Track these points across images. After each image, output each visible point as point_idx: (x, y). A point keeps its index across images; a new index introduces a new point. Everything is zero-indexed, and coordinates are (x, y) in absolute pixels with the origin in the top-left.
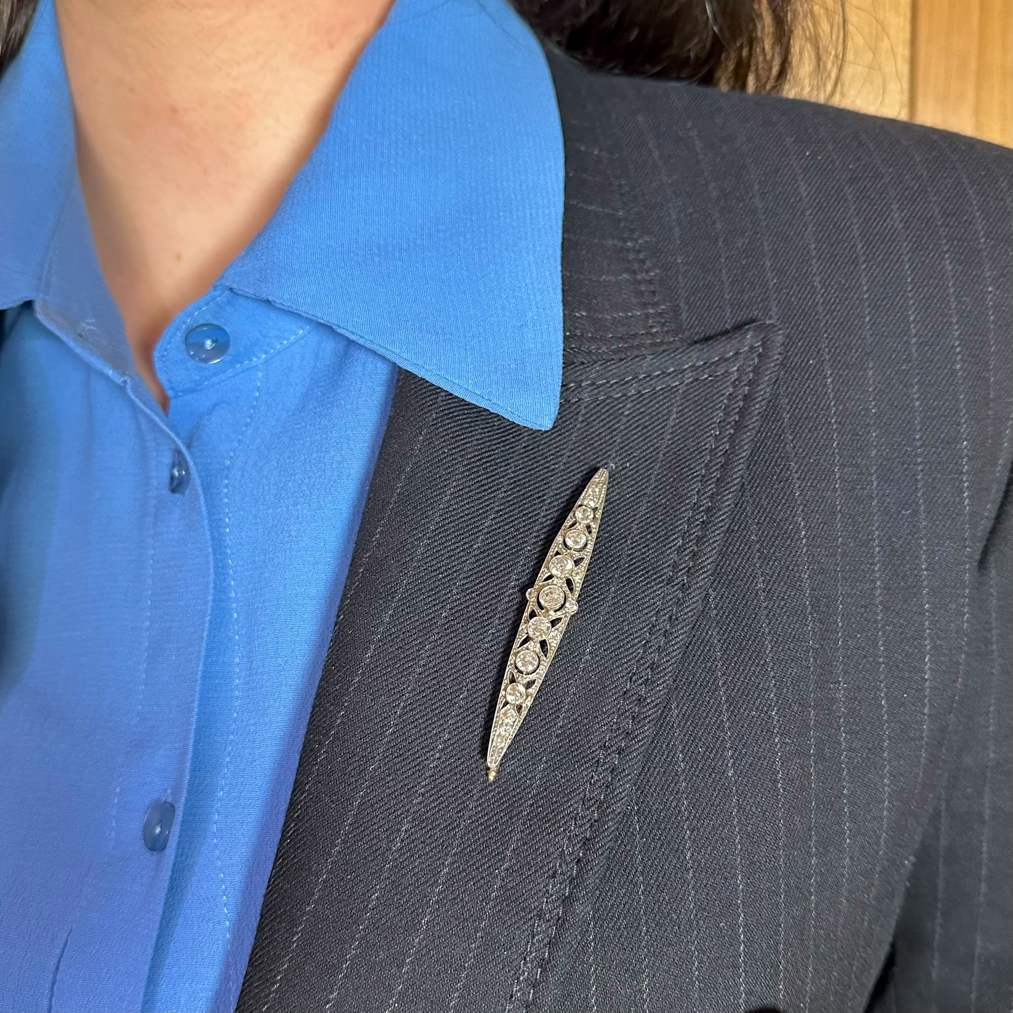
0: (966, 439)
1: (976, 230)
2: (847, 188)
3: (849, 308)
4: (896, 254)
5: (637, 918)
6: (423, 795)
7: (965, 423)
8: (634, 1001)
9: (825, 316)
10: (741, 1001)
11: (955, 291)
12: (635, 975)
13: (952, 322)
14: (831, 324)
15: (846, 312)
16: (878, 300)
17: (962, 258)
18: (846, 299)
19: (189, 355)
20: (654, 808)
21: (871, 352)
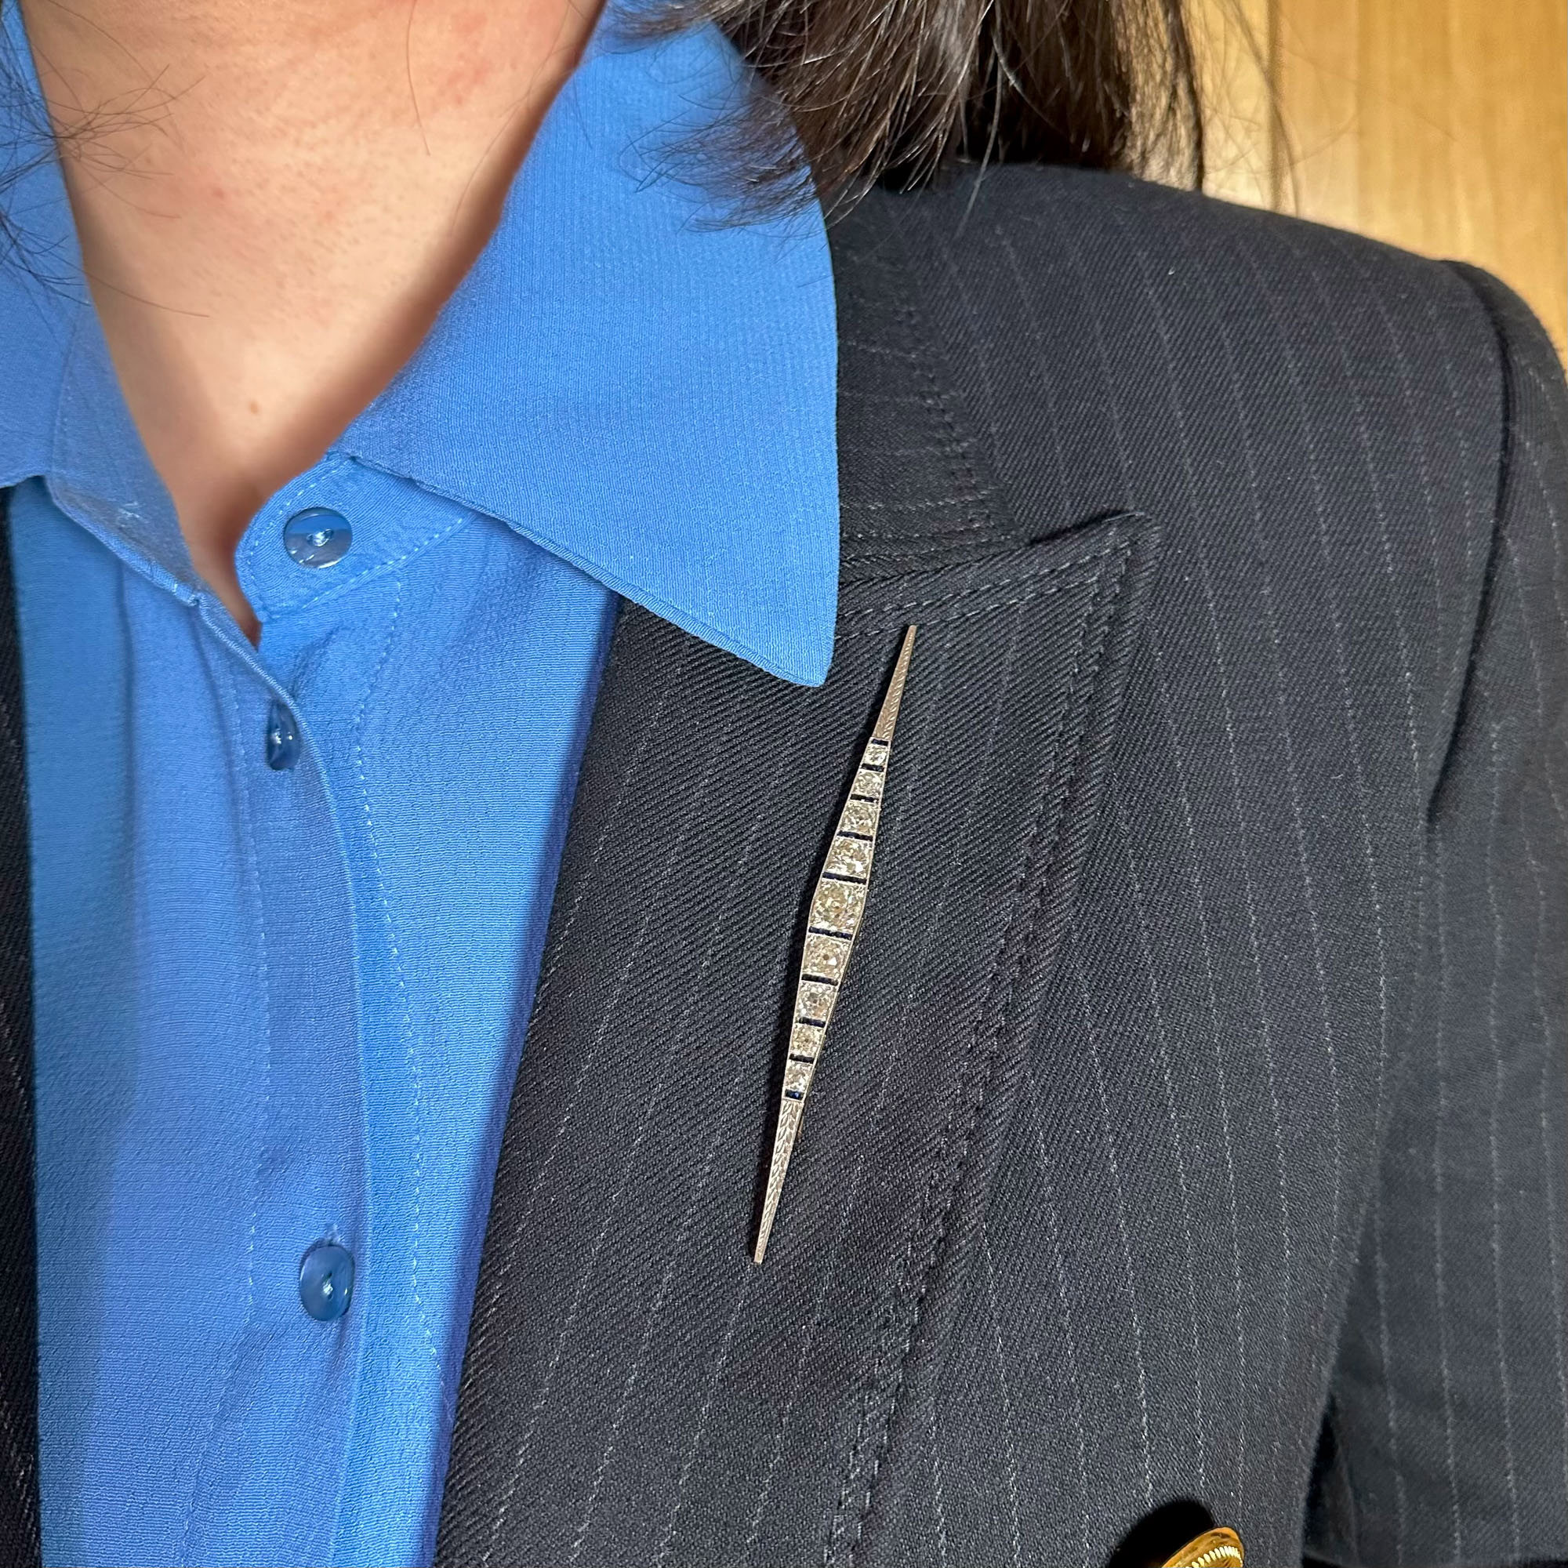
0: (1408, 669)
1: (1399, 378)
2: (1223, 326)
3: (1232, 502)
4: (1292, 424)
5: (995, 1386)
6: (689, 1228)
7: (1405, 647)
8: (997, 1507)
9: (1201, 514)
10: (1147, 1495)
11: (1376, 467)
12: (998, 1467)
13: (1375, 510)
14: (1209, 525)
15: (1229, 507)
16: (1272, 489)
17: (1382, 420)
18: (1228, 490)
19: (289, 554)
20: (1010, 1225)
21: (1267, 562)
